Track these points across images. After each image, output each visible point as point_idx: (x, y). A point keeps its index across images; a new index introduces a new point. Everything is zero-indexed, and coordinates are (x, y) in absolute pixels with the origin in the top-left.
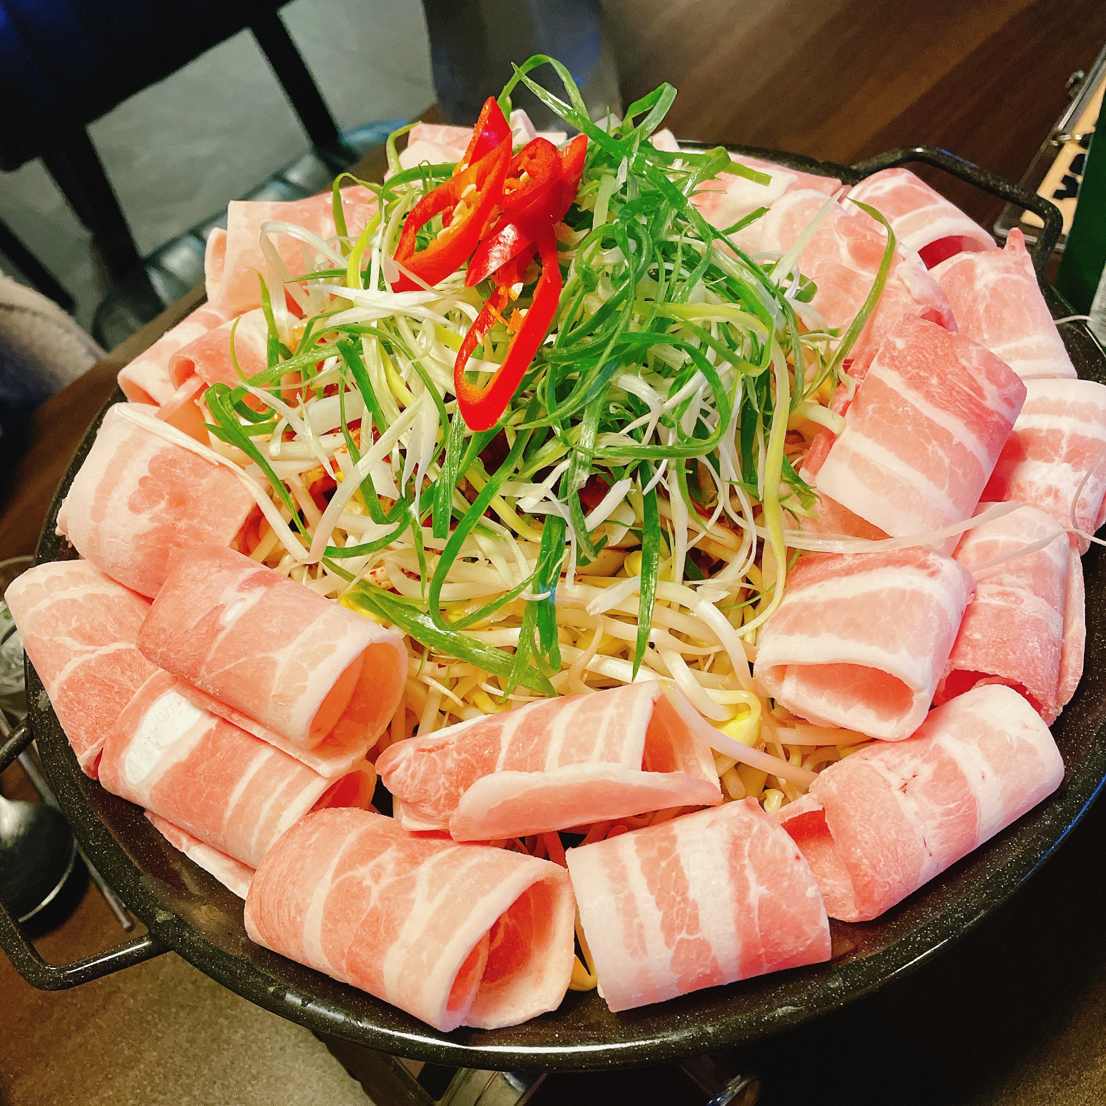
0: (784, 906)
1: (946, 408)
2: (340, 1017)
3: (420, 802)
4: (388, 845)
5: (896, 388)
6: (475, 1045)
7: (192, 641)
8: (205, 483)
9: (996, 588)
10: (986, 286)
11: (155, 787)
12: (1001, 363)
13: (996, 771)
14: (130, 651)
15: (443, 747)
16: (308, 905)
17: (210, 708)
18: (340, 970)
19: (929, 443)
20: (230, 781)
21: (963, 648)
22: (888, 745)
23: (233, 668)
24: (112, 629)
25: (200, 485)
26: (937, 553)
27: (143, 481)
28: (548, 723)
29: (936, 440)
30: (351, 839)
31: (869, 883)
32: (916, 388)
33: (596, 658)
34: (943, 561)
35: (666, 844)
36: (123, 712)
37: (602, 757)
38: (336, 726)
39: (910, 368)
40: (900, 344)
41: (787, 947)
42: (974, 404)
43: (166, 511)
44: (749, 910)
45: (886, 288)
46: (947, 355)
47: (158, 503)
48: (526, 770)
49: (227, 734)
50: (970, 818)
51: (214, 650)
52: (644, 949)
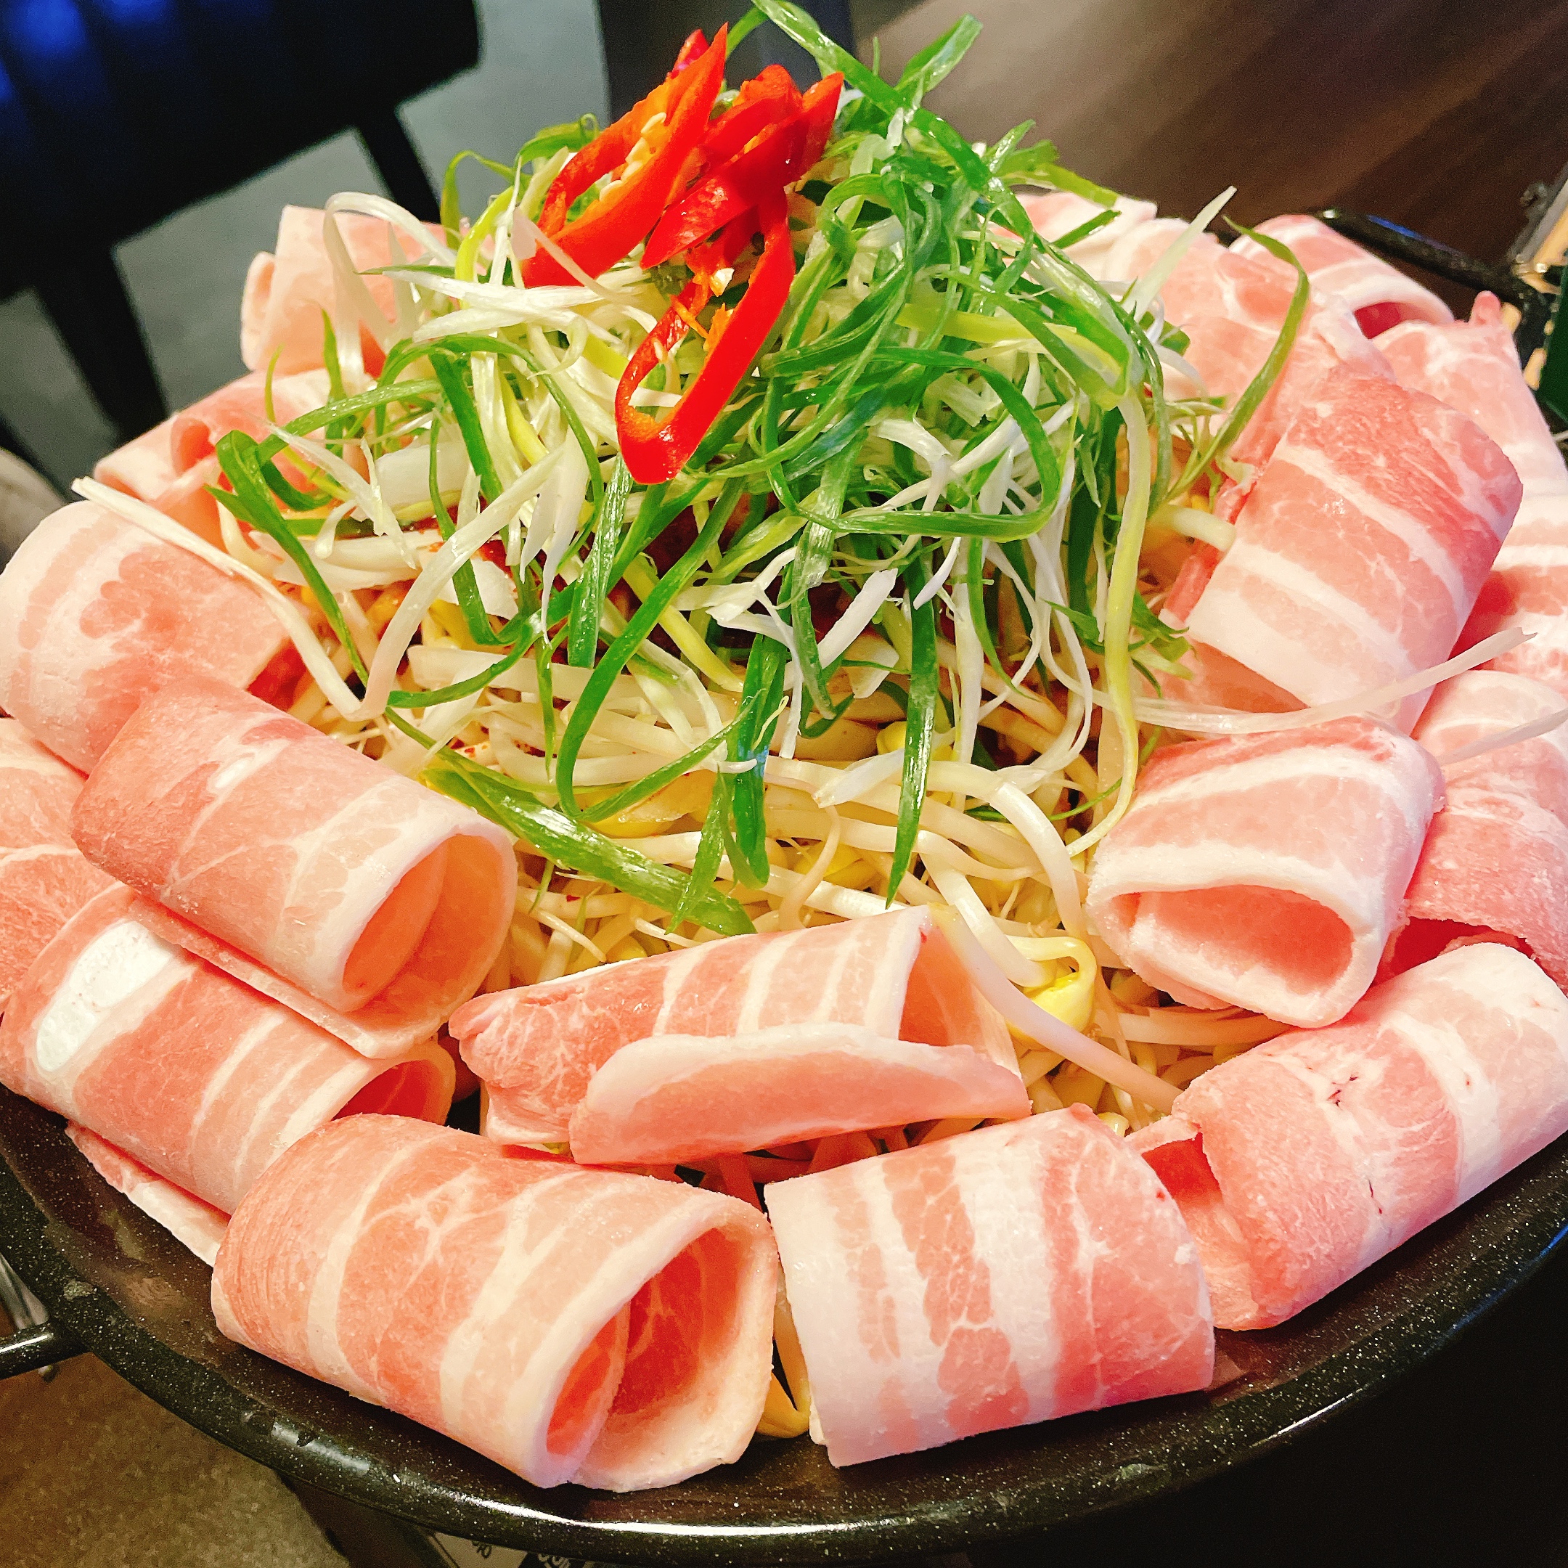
0: (1137, 1278)
1: (1398, 505)
2: (362, 1466)
3: (522, 1086)
4: (465, 1166)
5: (1318, 475)
6: (595, 1520)
7: (159, 819)
8: (209, 601)
9: (1476, 794)
10: (1444, 370)
11: (81, 1077)
12: (1485, 438)
13: (1490, 1074)
14: (63, 859)
15: (564, 997)
16: (320, 1262)
17: (184, 943)
18: (366, 1375)
19: (1372, 558)
20: (208, 1063)
21: (1427, 883)
22: (1304, 1034)
23: (223, 864)
24: (37, 822)
25: (200, 602)
26: (1384, 727)
27: (108, 588)
28: (743, 963)
29: (1382, 554)
30: (401, 1156)
31: (1277, 1253)
32: (1351, 472)
33: (823, 887)
34: (1396, 740)
35: (936, 1169)
36: (41, 954)
37: (834, 1016)
38: (392, 983)
39: (1340, 444)
40: (1324, 410)
41: (1140, 1354)
42: (1442, 499)
43: (142, 635)
44: (1076, 1282)
45: (1297, 349)
46: (1400, 422)
47: (128, 622)
48: (703, 1034)
49: (209, 990)
50: (1446, 1150)
51: (194, 833)
52: (894, 1345)
